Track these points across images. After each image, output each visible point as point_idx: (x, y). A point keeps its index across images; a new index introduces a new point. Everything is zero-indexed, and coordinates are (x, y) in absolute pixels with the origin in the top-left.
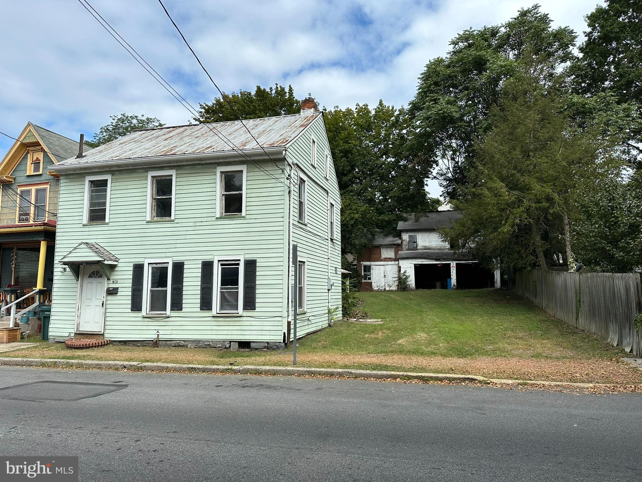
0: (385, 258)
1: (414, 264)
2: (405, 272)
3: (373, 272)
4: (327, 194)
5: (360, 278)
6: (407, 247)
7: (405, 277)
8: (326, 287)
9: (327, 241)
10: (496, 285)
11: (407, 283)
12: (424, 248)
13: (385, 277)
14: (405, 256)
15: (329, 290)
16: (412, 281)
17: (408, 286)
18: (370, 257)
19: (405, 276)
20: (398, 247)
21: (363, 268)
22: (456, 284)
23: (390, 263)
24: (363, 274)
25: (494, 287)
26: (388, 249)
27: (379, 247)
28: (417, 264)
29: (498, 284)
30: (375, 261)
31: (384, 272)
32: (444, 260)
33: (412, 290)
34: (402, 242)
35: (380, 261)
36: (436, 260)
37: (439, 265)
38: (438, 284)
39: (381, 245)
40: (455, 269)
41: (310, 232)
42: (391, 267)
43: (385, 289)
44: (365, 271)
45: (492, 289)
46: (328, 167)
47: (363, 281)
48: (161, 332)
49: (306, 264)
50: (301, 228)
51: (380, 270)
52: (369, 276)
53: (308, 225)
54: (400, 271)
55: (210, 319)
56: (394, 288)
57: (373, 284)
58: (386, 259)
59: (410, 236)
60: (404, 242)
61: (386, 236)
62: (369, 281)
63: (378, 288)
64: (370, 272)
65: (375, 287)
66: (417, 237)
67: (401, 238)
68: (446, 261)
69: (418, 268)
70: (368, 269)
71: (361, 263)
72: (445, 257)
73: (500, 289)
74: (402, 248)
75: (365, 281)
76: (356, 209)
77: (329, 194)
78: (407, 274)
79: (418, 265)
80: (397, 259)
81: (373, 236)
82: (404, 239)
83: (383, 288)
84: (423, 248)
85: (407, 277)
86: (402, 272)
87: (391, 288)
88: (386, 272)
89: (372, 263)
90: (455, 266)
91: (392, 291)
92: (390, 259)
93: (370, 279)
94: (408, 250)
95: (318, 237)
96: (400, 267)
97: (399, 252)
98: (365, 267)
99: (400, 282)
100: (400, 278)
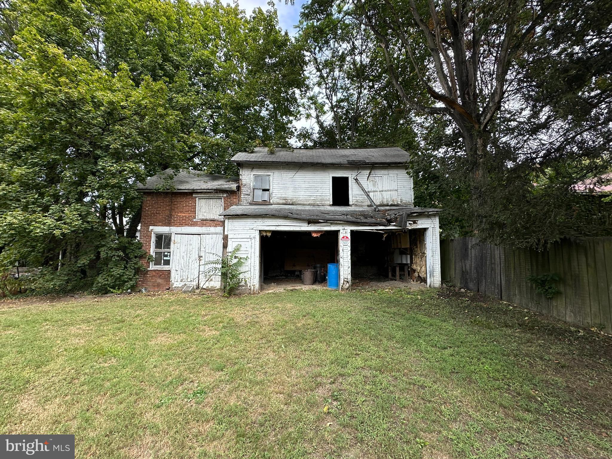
0: (203, 220)
1: (260, 231)
2: (237, 249)
3: (176, 249)
5: (143, 262)
6: (250, 198)
7: (235, 261)
11: (241, 276)
12: (284, 202)
13: (200, 260)
16: (252, 272)
17: (243, 283)
18: (170, 216)
19: (236, 257)
20: (231, 196)
21: (153, 239)
22: (349, 277)
23: (212, 229)
24: (152, 253)
26: (212, 202)
27: (191, 195)
28: (266, 231)
29: (434, 276)
30: (181, 225)
31: (200, 249)
32: (327, 221)
33: (251, 293)
34: (239, 188)
35: (188, 225)
36: (310, 223)
37: (314, 235)
38: (308, 274)
39: (196, 192)
40: (349, 244)
42: (214, 239)
43: (198, 286)
44: (158, 245)
47: (152, 267)
51: (190, 245)
52: (166, 256)
54: (225, 246)
56: (216, 283)
57: (173, 274)
58: (205, 222)
59: (256, 177)
60: (244, 190)
62: (166, 268)
63: (183, 283)
64: (169, 248)
65: (176, 281)
66: (271, 178)
67: (237, 179)
68: (331, 225)
70: (164, 241)
71: (151, 228)
72: (328, 217)
74: (239, 200)
75: (158, 267)
78: (239, 255)
79: (269, 234)
82: (244, 182)
83: (195, 283)
84: (281, 202)
85: (239, 264)
86: (230, 249)
87: (210, 285)
88: (202, 249)
89: (174, 229)
90: (349, 236)
91: (212, 290)
92: (213, 222)
93: (167, 263)
94: (251, 204)
96: (225, 238)
97: (232, 207)
98: (159, 237)
99: (224, 275)
100: (225, 264)
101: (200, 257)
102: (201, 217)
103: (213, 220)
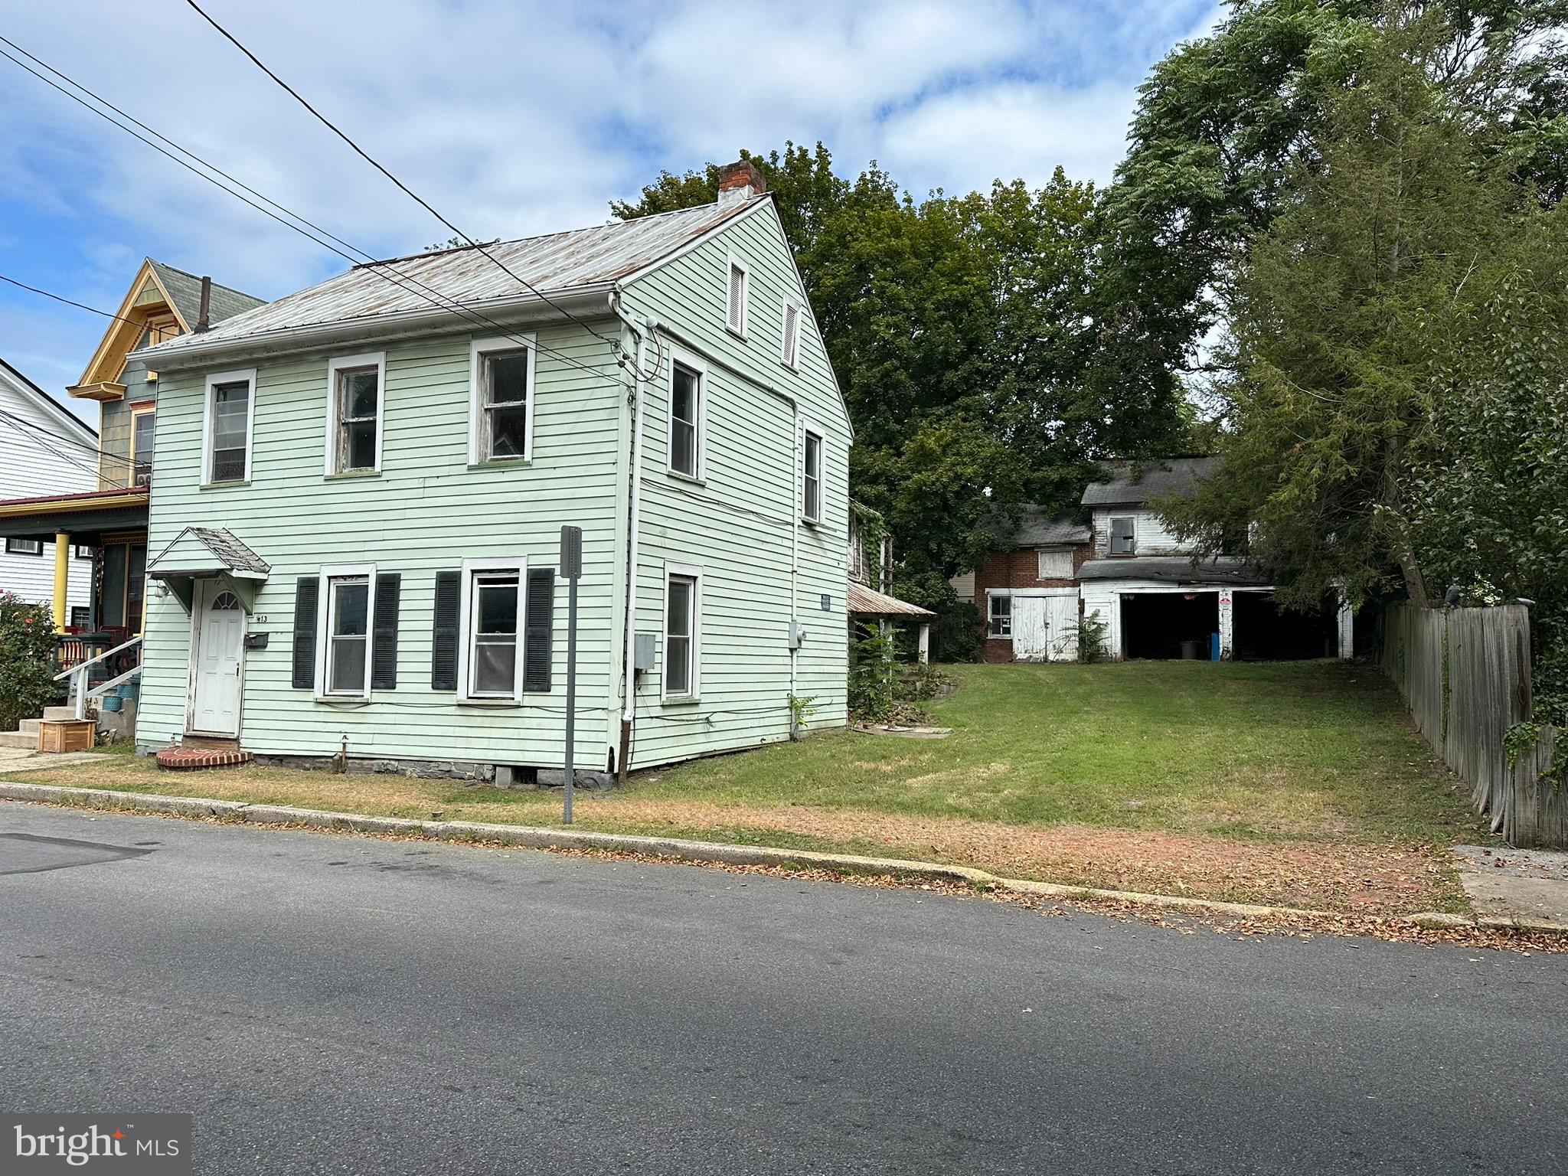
0: (1047, 579)
1: (1121, 594)
2: (1096, 615)
3: (1017, 614)
4: (794, 407)
5: (981, 630)
6: (1107, 550)
7: (1094, 627)
8: (786, 644)
9: (790, 528)
10: (1340, 650)
11: (1101, 643)
12: (1154, 552)
13: (1047, 628)
14: (1096, 574)
15: (792, 650)
16: (1113, 639)
17: (1103, 651)
18: (1009, 576)
19: (1094, 623)
20: (1082, 549)
21: (990, 603)
22: (1230, 646)
23: (1060, 591)
24: (990, 620)
25: (1337, 656)
26: (1057, 556)
27: (1032, 550)
28: (1128, 594)
29: (1346, 648)
30: (1022, 586)
31: (1045, 615)
32: (1201, 582)
33: (1112, 661)
34: (1092, 538)
35: (1034, 586)
36: (1180, 583)
37: (1187, 598)
38: (1188, 647)
39: (1037, 546)
40: (1231, 608)
41: (718, 503)
42: (1063, 602)
43: (1046, 658)
44: (995, 611)
45: (1333, 660)
46: (798, 339)
47: (991, 636)
48: (351, 738)
49: (699, 582)
50: (681, 491)
51: (1034, 609)
52: (1006, 623)
53: (709, 484)
54: (1082, 611)
55: (452, 710)
56: (1070, 654)
57: (1016, 645)
58: (1050, 582)
59: (1115, 522)
60: (1099, 539)
61: (1056, 520)
62: (1007, 637)
63: (1027, 655)
64: (1009, 614)
65: (1020, 651)
66: (1135, 522)
67: (1090, 527)
68: (1207, 586)
69: (1131, 606)
70: (1002, 606)
71: (987, 590)
72: (1205, 576)
73: (1349, 662)
74: (1094, 553)
75: (995, 636)
76: (971, 454)
77: (799, 408)
78: (1100, 620)
79: (1132, 598)
80: (1075, 583)
81: (1017, 521)
82: (1098, 528)
83: (1042, 655)
84: (1150, 552)
85: (1100, 629)
86: (1088, 613)
87: (1062, 656)
88: (1049, 615)
89: (1014, 591)
90: (1230, 599)
91: (1064, 662)
92: (1061, 582)
93: (1007, 631)
94: (1108, 558)
95: (751, 517)
96: (1082, 602)
97: (1085, 564)
98: (996, 600)
99: (1082, 640)
100: (1082, 629)
101: (1046, 624)
102: (1045, 575)
103: (1061, 580)
